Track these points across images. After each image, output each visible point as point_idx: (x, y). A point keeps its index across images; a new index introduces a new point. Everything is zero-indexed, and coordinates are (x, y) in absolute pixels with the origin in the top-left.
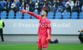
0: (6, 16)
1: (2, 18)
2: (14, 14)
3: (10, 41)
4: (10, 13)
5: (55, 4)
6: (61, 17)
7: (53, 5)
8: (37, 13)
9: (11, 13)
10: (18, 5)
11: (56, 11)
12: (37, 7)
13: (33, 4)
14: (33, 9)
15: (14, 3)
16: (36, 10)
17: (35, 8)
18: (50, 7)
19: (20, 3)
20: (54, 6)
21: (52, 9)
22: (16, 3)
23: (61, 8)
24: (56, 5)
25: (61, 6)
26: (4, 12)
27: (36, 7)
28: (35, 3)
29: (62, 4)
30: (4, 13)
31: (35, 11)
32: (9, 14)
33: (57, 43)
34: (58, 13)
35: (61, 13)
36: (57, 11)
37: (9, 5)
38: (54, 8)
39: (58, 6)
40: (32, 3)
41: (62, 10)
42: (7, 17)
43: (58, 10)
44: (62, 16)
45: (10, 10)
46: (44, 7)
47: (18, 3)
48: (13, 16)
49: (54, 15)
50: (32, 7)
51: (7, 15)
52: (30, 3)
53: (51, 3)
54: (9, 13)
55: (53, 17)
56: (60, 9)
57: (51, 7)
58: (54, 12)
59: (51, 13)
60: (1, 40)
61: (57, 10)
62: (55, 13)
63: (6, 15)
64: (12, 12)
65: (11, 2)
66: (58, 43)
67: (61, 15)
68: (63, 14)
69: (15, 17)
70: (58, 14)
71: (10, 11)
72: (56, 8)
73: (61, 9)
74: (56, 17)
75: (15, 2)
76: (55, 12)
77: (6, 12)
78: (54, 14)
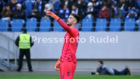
0: (35, 27)
1: (29, 31)
2: (49, 23)
3: (43, 70)
4: (44, 21)
5: (123, 5)
6: (134, 27)
7: (120, 7)
8: (92, 20)
9: (46, 21)
10: (58, 6)
11: (125, 16)
12: (92, 10)
13: (84, 4)
14: (83, 13)
15: (51, 4)
16: (89, 16)
17: (87, 12)
18: (115, 9)
19: (60, 3)
20: (122, 8)
21: (118, 14)
22: (54, 3)
23: (134, 11)
24: (125, 6)
25: (134, 8)
26: (32, 19)
27: (89, 10)
28: (87, 4)
29: (137, 3)
30: (33, 21)
31: (88, 18)
32: (41, 23)
33: (128, 75)
34: (130, 20)
35: (134, 19)
36: (128, 17)
37: (40, 7)
38: (121, 11)
39: (129, 8)
40: (82, 2)
41: (136, 15)
42: (38, 28)
43: (129, 14)
44: (136, 25)
45: (43, 16)
46: (103, 9)
47: (57, 3)
48: (49, 27)
49: (122, 25)
50: (82, 10)
51: (38, 25)
52: (79, 2)
53: (115, 2)
54: (42, 20)
55: (119, 27)
56: (132, 12)
57: (117, 9)
58: (121, 18)
59: (116, 20)
60: (28, 70)
61: (127, 14)
62: (124, 20)
63: (36, 25)
64: (46, 19)
65: (45, 2)
66: (130, 74)
67: (134, 25)
68: (138, 21)
69: (52, 28)
70: (129, 22)
71: (43, 18)
72: (125, 12)
73: (135, 13)
74: (125, 27)
75: (52, 2)
76: (123, 18)
77: (35, 19)
78: (122, 22)
